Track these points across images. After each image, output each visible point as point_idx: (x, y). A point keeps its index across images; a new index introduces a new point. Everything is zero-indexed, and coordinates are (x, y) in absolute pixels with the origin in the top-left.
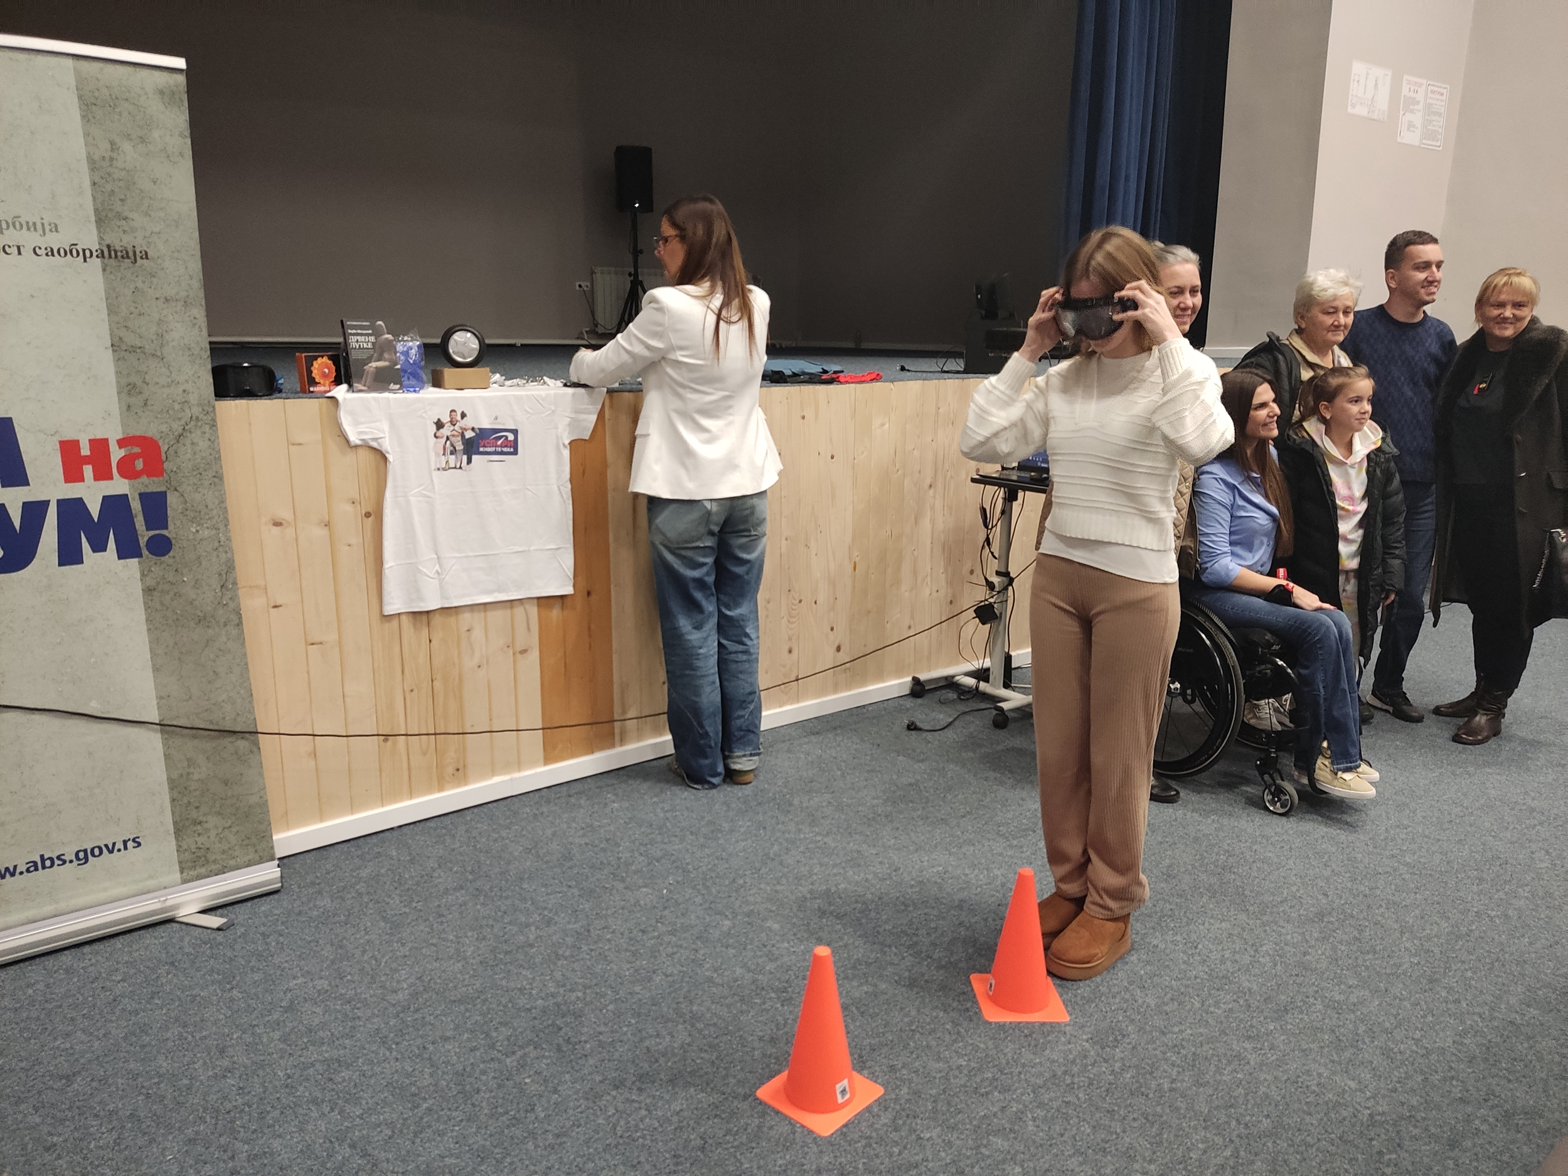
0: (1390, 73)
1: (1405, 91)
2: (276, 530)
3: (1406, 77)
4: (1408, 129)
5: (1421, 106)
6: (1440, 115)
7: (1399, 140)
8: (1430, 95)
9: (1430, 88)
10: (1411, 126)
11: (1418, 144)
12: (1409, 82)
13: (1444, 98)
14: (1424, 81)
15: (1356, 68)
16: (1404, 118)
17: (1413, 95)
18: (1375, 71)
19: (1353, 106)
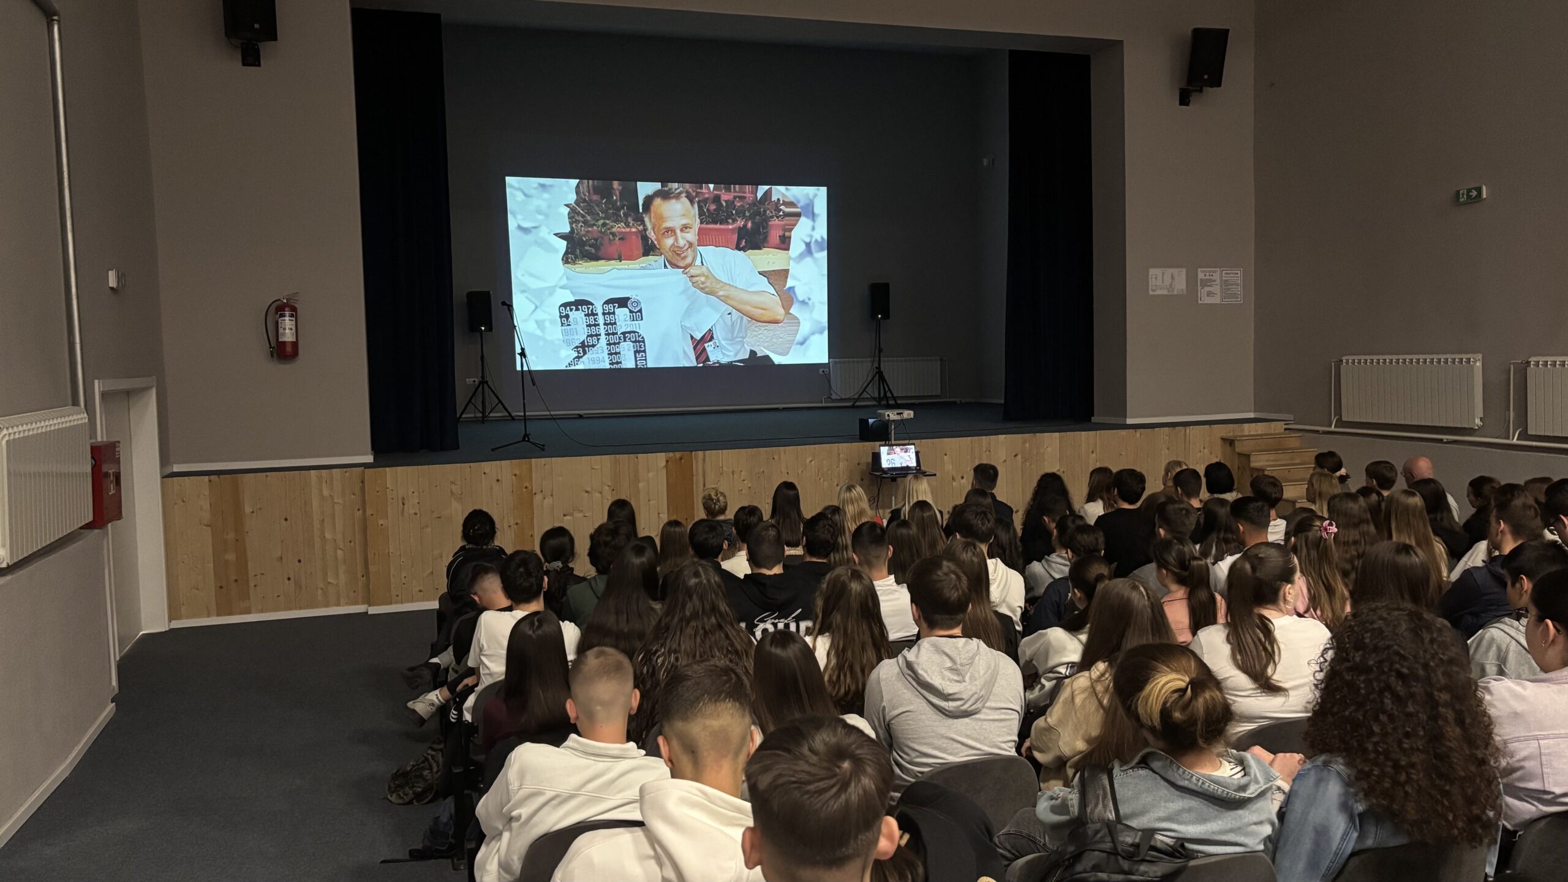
0: (1184, 270)
1: (1201, 276)
2: (587, 494)
3: (1199, 270)
4: (1208, 296)
5: (1218, 282)
6: (1238, 285)
7: (1200, 302)
8: (1224, 275)
9: (1224, 272)
10: (1209, 294)
11: (1219, 302)
12: (1202, 272)
13: (1239, 275)
14: (1218, 269)
15: (1152, 271)
16: (1202, 291)
17: (1208, 277)
18: (1170, 271)
19: (1153, 290)
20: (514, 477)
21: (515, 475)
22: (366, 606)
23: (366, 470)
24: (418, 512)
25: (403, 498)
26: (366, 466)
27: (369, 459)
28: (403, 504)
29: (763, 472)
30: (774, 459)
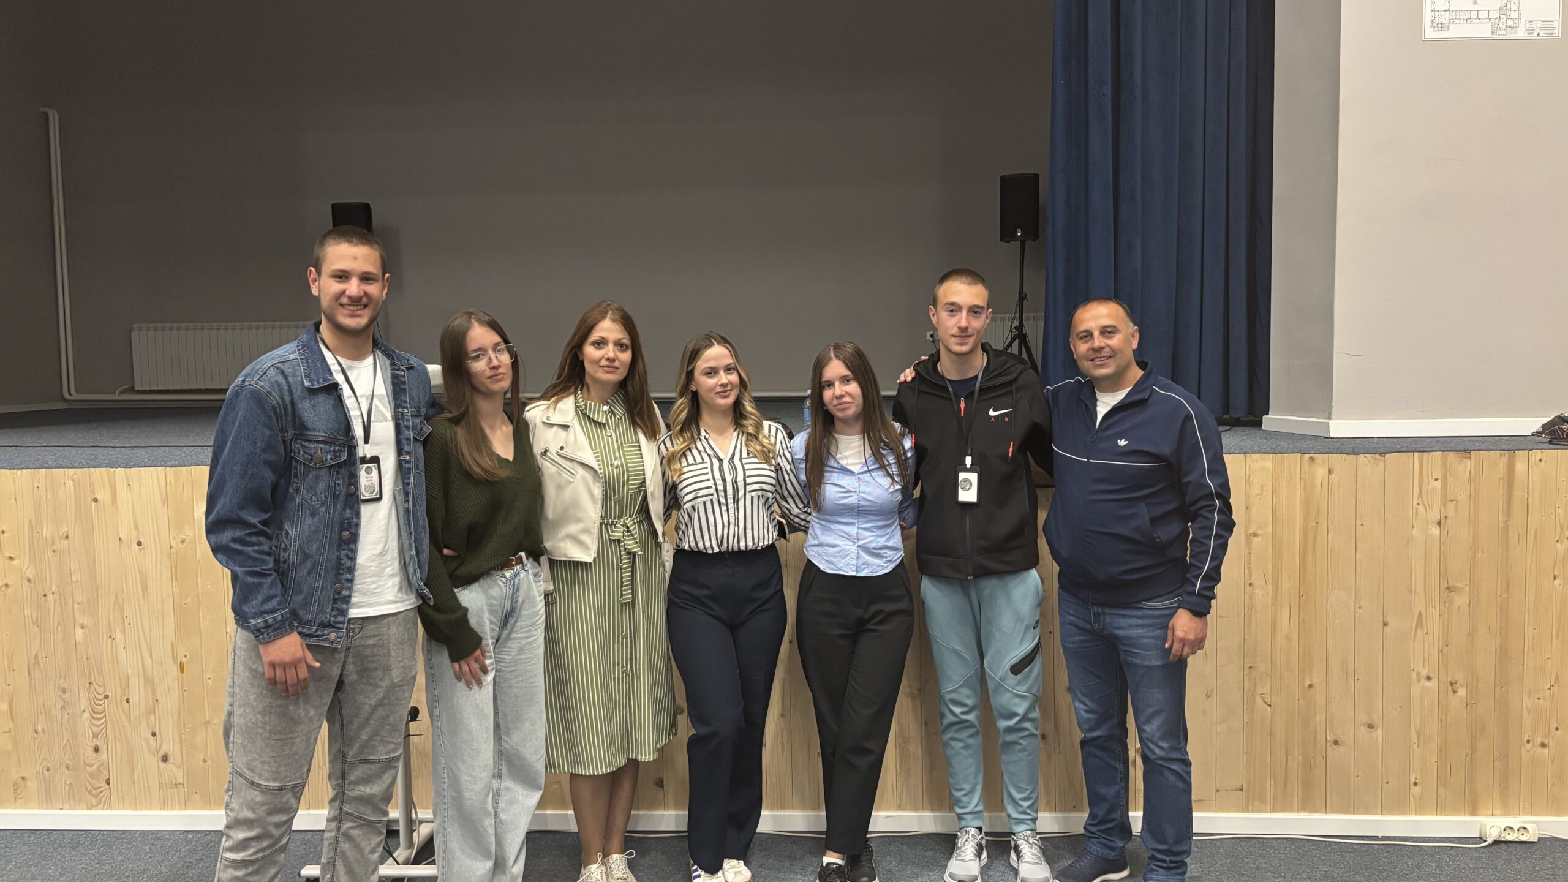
19: (1441, 27)
29: (67, 537)
30: (96, 500)
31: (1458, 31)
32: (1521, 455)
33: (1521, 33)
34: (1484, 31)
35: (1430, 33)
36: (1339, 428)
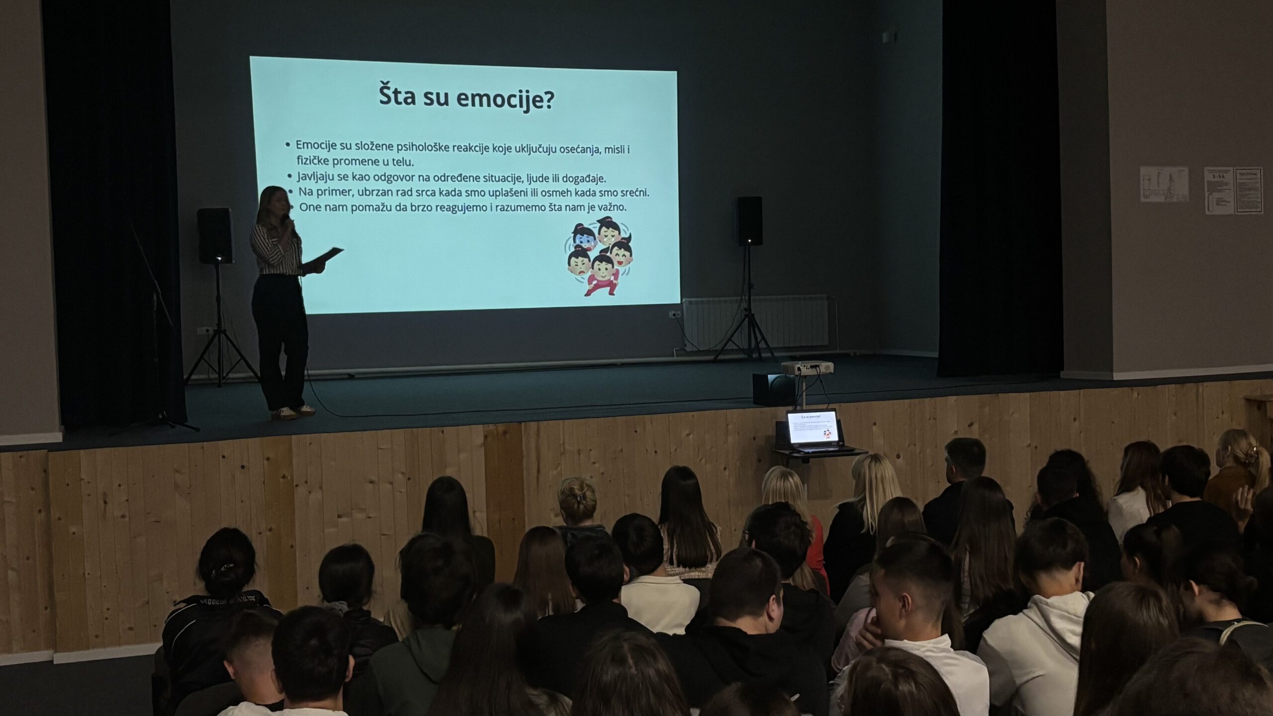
3: (1206, 169)
5: (1231, 186)
6: (1257, 189)
8: (1238, 176)
9: (1239, 172)
10: (1219, 202)
11: (1232, 212)
12: (1211, 171)
13: (1258, 176)
14: (1231, 168)
15: (1143, 170)
16: (1210, 196)
17: (1217, 179)
18: (1167, 170)
19: (1146, 197)
20: (266, 462)
21: (268, 459)
22: (50, 652)
23: (50, 453)
24: (127, 514)
25: (105, 495)
26: (51, 447)
27: (57, 437)
28: (105, 503)
29: (622, 451)
30: (636, 431)
31: (1154, 199)
32: (1200, 384)
33: (1175, 200)
34: (1162, 199)
35: (1143, 200)
36: (1117, 376)
